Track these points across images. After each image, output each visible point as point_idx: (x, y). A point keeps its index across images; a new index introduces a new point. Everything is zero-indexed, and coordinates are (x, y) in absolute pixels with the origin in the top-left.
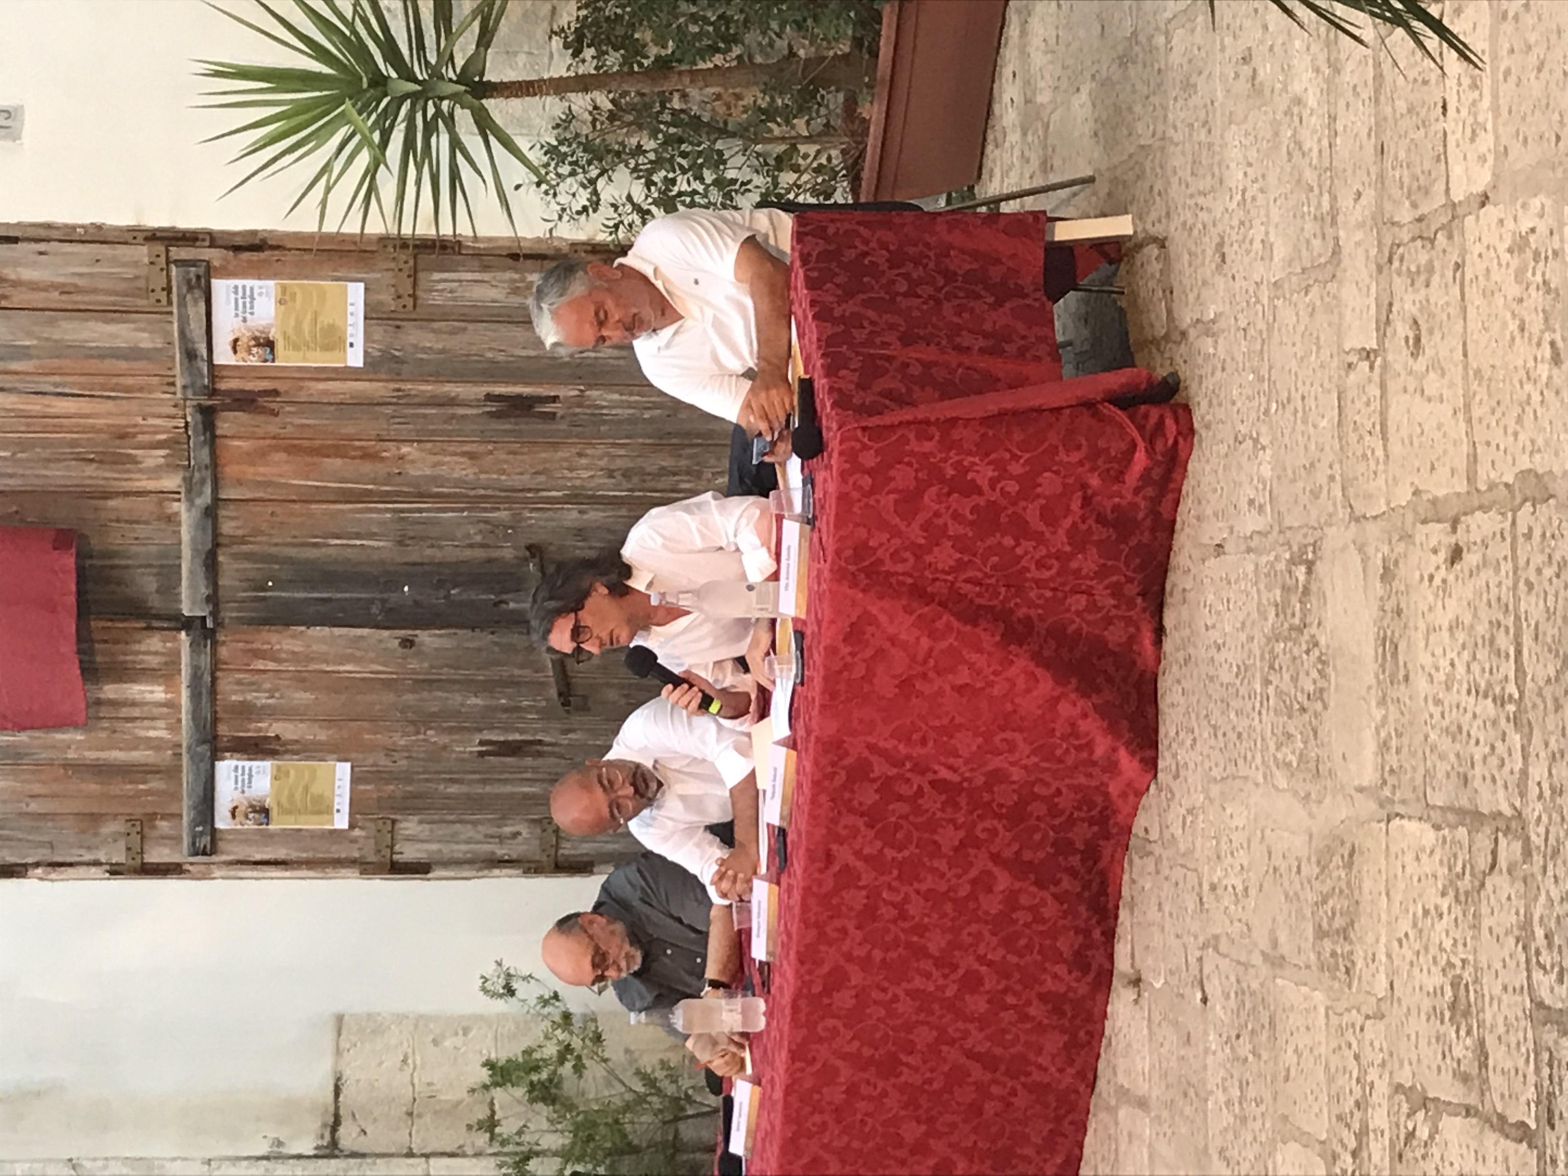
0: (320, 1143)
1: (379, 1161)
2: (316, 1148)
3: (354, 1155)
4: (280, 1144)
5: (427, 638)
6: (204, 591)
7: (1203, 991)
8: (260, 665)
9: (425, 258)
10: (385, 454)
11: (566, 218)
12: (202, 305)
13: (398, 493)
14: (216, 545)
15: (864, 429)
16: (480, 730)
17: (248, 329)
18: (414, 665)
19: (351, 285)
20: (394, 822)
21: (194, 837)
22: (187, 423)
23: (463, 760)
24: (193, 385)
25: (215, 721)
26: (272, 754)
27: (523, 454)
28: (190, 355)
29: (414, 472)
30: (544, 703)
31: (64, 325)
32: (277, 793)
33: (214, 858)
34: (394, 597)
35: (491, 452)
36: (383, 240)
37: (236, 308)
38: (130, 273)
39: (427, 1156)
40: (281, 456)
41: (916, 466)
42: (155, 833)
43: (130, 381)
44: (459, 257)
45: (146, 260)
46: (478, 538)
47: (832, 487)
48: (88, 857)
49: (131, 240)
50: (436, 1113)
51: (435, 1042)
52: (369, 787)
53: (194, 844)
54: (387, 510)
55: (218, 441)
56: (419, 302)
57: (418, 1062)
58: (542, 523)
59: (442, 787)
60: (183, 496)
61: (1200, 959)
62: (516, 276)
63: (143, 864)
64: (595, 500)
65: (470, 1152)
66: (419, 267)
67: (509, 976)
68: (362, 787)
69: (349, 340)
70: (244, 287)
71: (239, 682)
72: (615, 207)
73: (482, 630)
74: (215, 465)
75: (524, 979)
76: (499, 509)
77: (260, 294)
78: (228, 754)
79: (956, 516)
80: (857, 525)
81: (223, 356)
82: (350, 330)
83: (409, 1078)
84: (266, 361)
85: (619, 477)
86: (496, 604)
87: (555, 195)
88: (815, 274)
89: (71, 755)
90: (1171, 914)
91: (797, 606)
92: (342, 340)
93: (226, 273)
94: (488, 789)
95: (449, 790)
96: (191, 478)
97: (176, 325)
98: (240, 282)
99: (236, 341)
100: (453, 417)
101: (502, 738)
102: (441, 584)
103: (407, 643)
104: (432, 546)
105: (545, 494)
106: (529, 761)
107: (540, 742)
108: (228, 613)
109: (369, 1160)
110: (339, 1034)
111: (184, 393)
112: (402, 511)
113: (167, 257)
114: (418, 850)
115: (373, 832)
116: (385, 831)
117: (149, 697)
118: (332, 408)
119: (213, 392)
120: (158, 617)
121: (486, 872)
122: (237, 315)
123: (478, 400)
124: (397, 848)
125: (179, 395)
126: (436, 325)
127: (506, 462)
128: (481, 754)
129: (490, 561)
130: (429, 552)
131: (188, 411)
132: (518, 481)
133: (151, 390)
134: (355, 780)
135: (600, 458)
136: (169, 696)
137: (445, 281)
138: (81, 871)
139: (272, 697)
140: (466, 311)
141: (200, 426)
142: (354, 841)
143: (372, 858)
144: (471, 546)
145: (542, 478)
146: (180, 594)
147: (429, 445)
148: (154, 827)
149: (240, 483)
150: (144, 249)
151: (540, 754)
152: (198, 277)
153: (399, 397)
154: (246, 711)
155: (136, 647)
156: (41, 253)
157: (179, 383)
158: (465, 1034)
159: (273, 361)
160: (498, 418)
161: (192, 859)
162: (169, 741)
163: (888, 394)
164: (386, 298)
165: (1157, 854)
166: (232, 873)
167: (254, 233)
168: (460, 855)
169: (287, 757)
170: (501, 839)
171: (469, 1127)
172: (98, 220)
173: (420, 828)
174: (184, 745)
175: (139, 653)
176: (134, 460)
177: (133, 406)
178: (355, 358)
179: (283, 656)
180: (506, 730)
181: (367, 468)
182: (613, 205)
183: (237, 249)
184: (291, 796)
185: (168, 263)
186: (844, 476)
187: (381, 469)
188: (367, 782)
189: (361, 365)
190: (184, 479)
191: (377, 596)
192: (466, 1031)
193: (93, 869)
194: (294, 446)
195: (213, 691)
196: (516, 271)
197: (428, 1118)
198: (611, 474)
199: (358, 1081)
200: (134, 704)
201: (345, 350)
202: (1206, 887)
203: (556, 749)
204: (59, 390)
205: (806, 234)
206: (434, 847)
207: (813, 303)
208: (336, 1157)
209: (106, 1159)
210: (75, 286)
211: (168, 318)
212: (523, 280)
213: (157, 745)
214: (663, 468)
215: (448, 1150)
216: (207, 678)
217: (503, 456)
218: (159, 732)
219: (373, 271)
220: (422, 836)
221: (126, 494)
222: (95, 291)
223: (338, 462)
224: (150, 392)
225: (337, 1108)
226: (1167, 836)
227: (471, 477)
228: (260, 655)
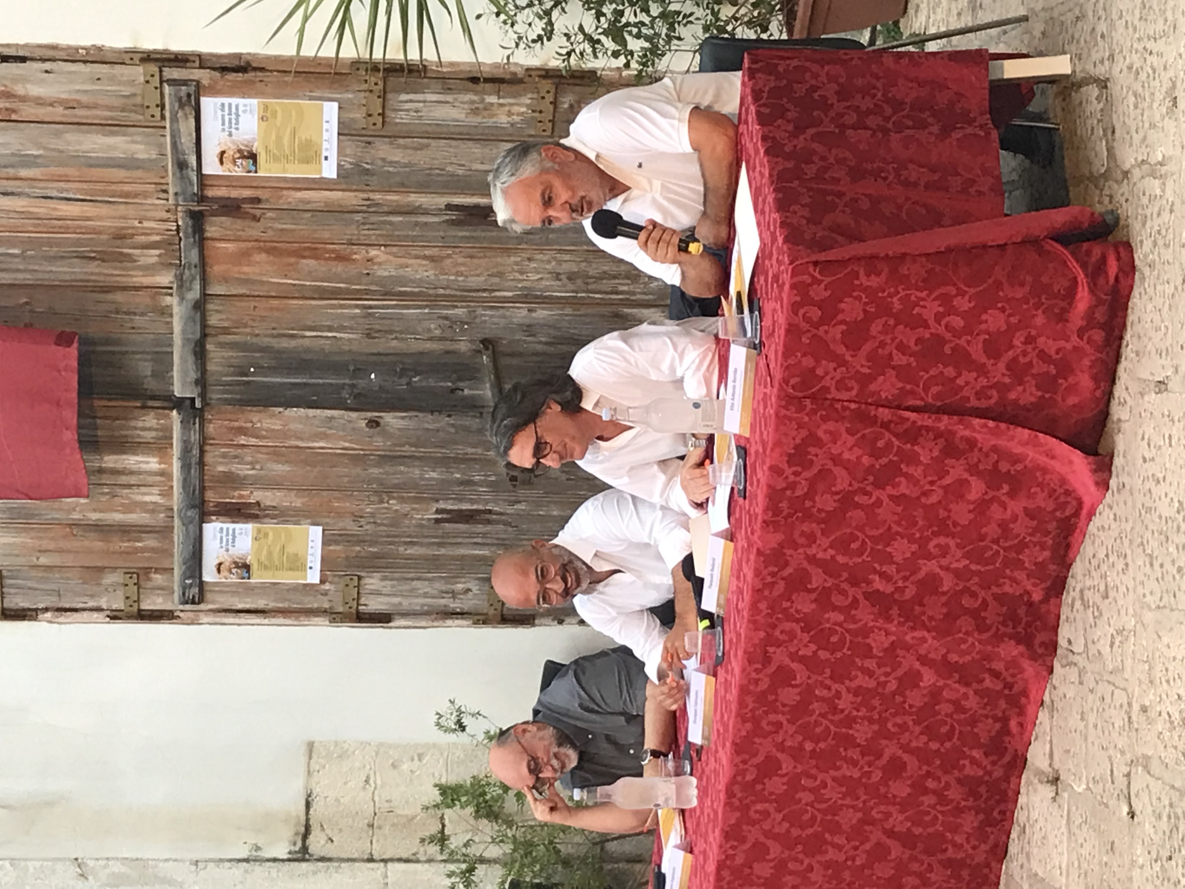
0: (293, 848)
1: (343, 865)
2: (290, 853)
3: (322, 859)
4: (258, 848)
6: (193, 375)
7: (1131, 806)
8: (243, 440)
9: (392, 80)
10: (355, 257)
11: (522, 46)
12: (192, 122)
13: (367, 292)
14: (204, 335)
15: (816, 263)
16: (437, 501)
17: (233, 142)
18: (379, 442)
19: (327, 105)
20: (360, 578)
21: (184, 589)
22: (178, 226)
23: (421, 526)
24: (184, 193)
25: (203, 489)
26: (255, 518)
27: (480, 258)
28: (181, 165)
29: (382, 273)
30: (493, 478)
31: (68, 136)
32: (259, 551)
33: (202, 606)
34: (361, 383)
35: (449, 256)
36: (356, 64)
37: (223, 124)
38: (127, 91)
39: (385, 861)
40: (263, 256)
41: (864, 300)
42: (149, 585)
43: (127, 188)
44: (425, 80)
45: (142, 79)
46: (438, 332)
47: (782, 319)
48: (91, 604)
49: (128, 61)
50: (393, 825)
51: (394, 766)
52: (338, 548)
53: (184, 594)
54: (357, 306)
55: (206, 242)
56: (387, 120)
57: (379, 782)
58: (495, 320)
59: (401, 549)
60: (174, 291)
61: (1128, 775)
62: (475, 98)
63: (140, 610)
64: (543, 300)
65: (423, 858)
66: (388, 90)
67: (460, 712)
68: (331, 548)
69: (325, 154)
70: (230, 105)
71: (224, 456)
72: (567, 36)
73: (440, 412)
74: (203, 263)
75: (473, 715)
76: (457, 307)
77: (245, 112)
78: (214, 518)
79: (902, 348)
80: (804, 355)
81: (211, 167)
82: (325, 145)
83: (370, 795)
84: (249, 172)
85: (565, 281)
86: (453, 391)
87: (512, 25)
88: (767, 111)
89: (76, 516)
90: (1095, 726)
91: (741, 425)
92: (318, 153)
93: (213, 91)
94: (442, 551)
95: (408, 552)
96: (182, 275)
97: (168, 138)
98: (226, 100)
99: (223, 153)
100: (416, 224)
101: (456, 507)
102: (403, 372)
103: (374, 423)
104: (396, 338)
105: (497, 294)
106: (480, 528)
107: (490, 512)
108: (214, 396)
109: (336, 864)
110: (310, 758)
111: (176, 200)
112: (371, 307)
113: (161, 76)
114: (381, 603)
115: (341, 586)
116: (351, 586)
117: (144, 466)
118: (309, 215)
119: (202, 199)
120: (153, 398)
121: (440, 623)
122: (224, 130)
123: (440, 210)
124: (363, 601)
125: (171, 201)
126: (401, 141)
127: (462, 264)
128: (437, 521)
129: (448, 352)
130: (394, 343)
131: (180, 215)
132: (474, 281)
133: (145, 195)
134: (326, 542)
135: (549, 262)
136: (163, 466)
137: (411, 101)
138: (85, 614)
139: (253, 469)
140: (429, 129)
141: (190, 230)
142: (325, 594)
143: (341, 609)
144: (431, 339)
145: (496, 280)
146: (172, 377)
147: (395, 249)
148: (149, 579)
149: (225, 280)
150: (140, 69)
151: (489, 522)
152: (189, 95)
153: (368, 206)
154: (230, 480)
155: (133, 423)
156: (47, 72)
157: (171, 191)
158: (420, 760)
159: (256, 172)
160: (457, 225)
161: (181, 607)
162: (161, 505)
163: (837, 229)
164: (358, 115)
165: (1081, 665)
166: (218, 620)
167: (238, 56)
168: (418, 608)
169: (266, 520)
170: (454, 595)
171: (423, 840)
172: (99, 43)
173: (383, 583)
174: (175, 508)
175: (136, 428)
176: (131, 259)
177: (131, 211)
178: (329, 170)
179: (264, 433)
180: (461, 500)
181: (339, 268)
182: (566, 35)
183: (224, 70)
184: (270, 554)
185: (161, 82)
186: (795, 308)
187: (352, 270)
188: (337, 542)
189: (335, 176)
190: (176, 275)
191: (347, 381)
192: (420, 757)
193: (95, 615)
194: (275, 248)
195: (201, 463)
196: (476, 93)
197: (387, 829)
198: (557, 276)
199: (326, 797)
200: (132, 473)
201: (320, 162)
202: (1136, 707)
203: (503, 517)
204: (64, 195)
205: (758, 70)
206: (396, 600)
207: (764, 139)
208: (307, 860)
209: (108, 859)
210: (78, 102)
211: (161, 132)
212: (483, 101)
213: (152, 509)
214: (605, 272)
215: (405, 856)
216: (196, 452)
217: (461, 260)
218: (153, 497)
219: (347, 91)
220: (385, 591)
221: (125, 289)
222: (95, 106)
223: (312, 262)
224: (145, 197)
225: (308, 820)
226: (1093, 650)
227: (432, 277)
228: (242, 431)
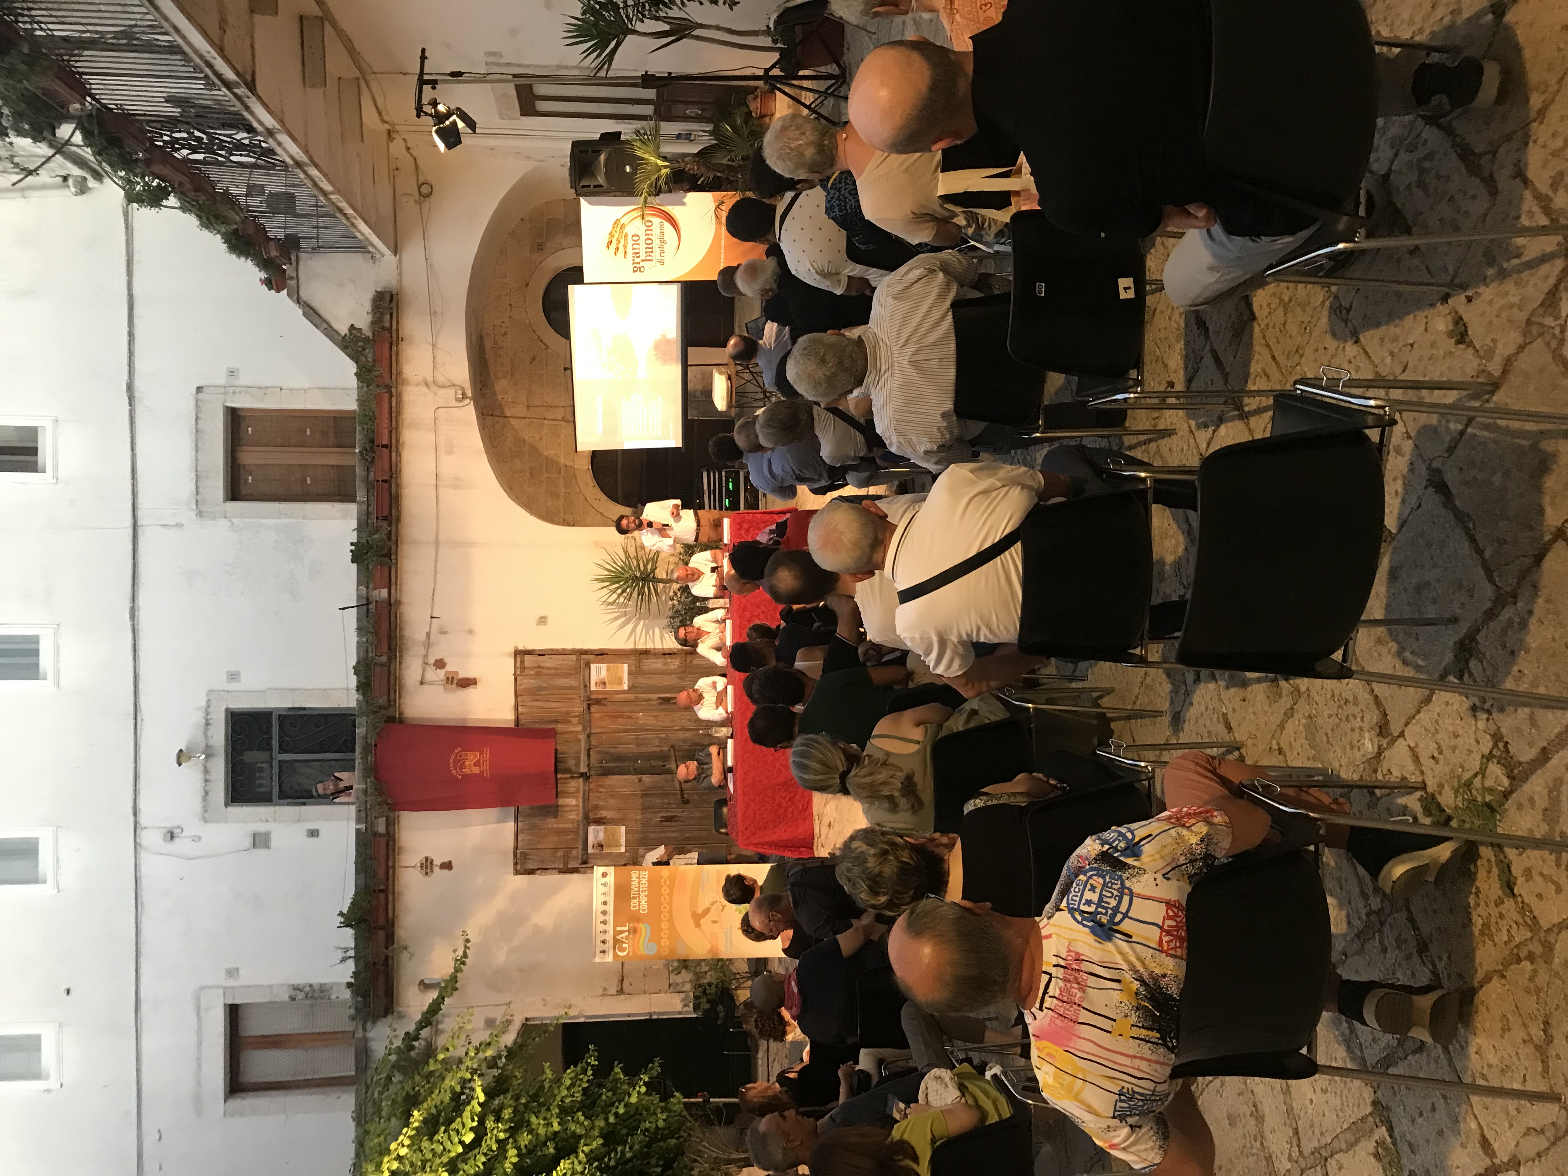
0: (619, 988)
2: (616, 991)
3: (629, 994)
4: (605, 989)
5: (646, 778)
6: (587, 763)
8: (601, 790)
9: (642, 655)
10: (633, 717)
12: (588, 672)
13: (637, 729)
14: (590, 749)
16: (660, 811)
17: (599, 679)
18: (642, 788)
19: (624, 664)
21: (582, 856)
22: (583, 709)
23: (656, 824)
24: (585, 697)
25: (589, 810)
26: (604, 823)
27: (668, 715)
28: (585, 686)
29: (641, 722)
30: (677, 801)
31: (554, 679)
32: (605, 839)
33: (587, 865)
34: (636, 765)
35: (660, 716)
36: (632, 650)
37: (596, 673)
38: (571, 663)
39: (650, 994)
40: (607, 718)
42: (571, 857)
43: (570, 696)
44: (651, 655)
45: (575, 659)
46: (658, 744)
48: (553, 866)
49: (571, 654)
52: (630, 836)
53: (581, 859)
54: (634, 735)
55: (591, 715)
56: (641, 669)
58: (674, 739)
60: (582, 732)
64: (688, 730)
66: (641, 659)
68: (628, 836)
69: (624, 681)
71: (595, 797)
73: (660, 774)
74: (590, 721)
76: (663, 734)
77: (602, 668)
78: (592, 824)
81: (593, 688)
82: (624, 678)
84: (603, 689)
86: (663, 765)
89: (550, 826)
92: (622, 681)
93: (594, 661)
94: (663, 835)
96: (584, 726)
97: (582, 679)
98: (597, 665)
99: (596, 683)
100: (650, 704)
101: (666, 816)
102: (649, 759)
103: (640, 780)
104: (646, 747)
106: (674, 822)
107: (677, 817)
108: (592, 771)
112: (638, 735)
113: (580, 656)
115: (630, 852)
117: (571, 803)
118: (620, 703)
119: (590, 699)
120: (574, 773)
122: (596, 675)
123: (656, 699)
125: (582, 700)
126: (645, 676)
127: (664, 719)
128: (661, 821)
129: (661, 751)
130: (645, 749)
131: (584, 705)
132: (667, 724)
134: (627, 832)
136: (577, 802)
137: (647, 663)
138: (551, 871)
139: (604, 802)
140: (652, 671)
141: (587, 710)
142: (626, 854)
143: (631, 861)
144: (656, 746)
145: (673, 724)
146: (580, 765)
147: (644, 714)
148: (571, 854)
149: (596, 727)
150: (574, 655)
151: (677, 821)
152: (587, 663)
153: (636, 699)
154: (597, 807)
155: (569, 784)
156: (551, 658)
157: (582, 696)
159: (605, 689)
160: (662, 704)
161: (581, 866)
162: (576, 818)
164: (633, 668)
166: (591, 869)
167: (601, 649)
169: (607, 825)
172: (564, 647)
174: (580, 821)
175: (569, 786)
176: (570, 722)
177: (571, 704)
178: (625, 687)
179: (608, 786)
180: (667, 811)
181: (629, 721)
183: (597, 655)
184: (608, 840)
185: (580, 658)
187: (632, 721)
188: (630, 834)
189: (627, 689)
190: (582, 727)
191: (632, 764)
193: (554, 871)
194: (611, 716)
195: (588, 801)
196: (664, 659)
197: (651, 976)
200: (567, 806)
201: (623, 685)
203: (681, 819)
204: (551, 700)
208: (623, 995)
210: (559, 668)
211: (579, 678)
212: (666, 661)
213: (573, 821)
216: (587, 796)
218: (574, 816)
219: (630, 660)
221: (568, 733)
222: (563, 669)
223: (622, 720)
224: (574, 699)
225: (623, 972)
227: (656, 723)
228: (601, 786)
